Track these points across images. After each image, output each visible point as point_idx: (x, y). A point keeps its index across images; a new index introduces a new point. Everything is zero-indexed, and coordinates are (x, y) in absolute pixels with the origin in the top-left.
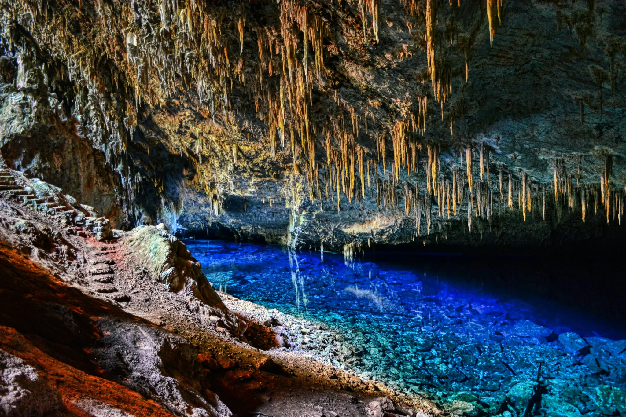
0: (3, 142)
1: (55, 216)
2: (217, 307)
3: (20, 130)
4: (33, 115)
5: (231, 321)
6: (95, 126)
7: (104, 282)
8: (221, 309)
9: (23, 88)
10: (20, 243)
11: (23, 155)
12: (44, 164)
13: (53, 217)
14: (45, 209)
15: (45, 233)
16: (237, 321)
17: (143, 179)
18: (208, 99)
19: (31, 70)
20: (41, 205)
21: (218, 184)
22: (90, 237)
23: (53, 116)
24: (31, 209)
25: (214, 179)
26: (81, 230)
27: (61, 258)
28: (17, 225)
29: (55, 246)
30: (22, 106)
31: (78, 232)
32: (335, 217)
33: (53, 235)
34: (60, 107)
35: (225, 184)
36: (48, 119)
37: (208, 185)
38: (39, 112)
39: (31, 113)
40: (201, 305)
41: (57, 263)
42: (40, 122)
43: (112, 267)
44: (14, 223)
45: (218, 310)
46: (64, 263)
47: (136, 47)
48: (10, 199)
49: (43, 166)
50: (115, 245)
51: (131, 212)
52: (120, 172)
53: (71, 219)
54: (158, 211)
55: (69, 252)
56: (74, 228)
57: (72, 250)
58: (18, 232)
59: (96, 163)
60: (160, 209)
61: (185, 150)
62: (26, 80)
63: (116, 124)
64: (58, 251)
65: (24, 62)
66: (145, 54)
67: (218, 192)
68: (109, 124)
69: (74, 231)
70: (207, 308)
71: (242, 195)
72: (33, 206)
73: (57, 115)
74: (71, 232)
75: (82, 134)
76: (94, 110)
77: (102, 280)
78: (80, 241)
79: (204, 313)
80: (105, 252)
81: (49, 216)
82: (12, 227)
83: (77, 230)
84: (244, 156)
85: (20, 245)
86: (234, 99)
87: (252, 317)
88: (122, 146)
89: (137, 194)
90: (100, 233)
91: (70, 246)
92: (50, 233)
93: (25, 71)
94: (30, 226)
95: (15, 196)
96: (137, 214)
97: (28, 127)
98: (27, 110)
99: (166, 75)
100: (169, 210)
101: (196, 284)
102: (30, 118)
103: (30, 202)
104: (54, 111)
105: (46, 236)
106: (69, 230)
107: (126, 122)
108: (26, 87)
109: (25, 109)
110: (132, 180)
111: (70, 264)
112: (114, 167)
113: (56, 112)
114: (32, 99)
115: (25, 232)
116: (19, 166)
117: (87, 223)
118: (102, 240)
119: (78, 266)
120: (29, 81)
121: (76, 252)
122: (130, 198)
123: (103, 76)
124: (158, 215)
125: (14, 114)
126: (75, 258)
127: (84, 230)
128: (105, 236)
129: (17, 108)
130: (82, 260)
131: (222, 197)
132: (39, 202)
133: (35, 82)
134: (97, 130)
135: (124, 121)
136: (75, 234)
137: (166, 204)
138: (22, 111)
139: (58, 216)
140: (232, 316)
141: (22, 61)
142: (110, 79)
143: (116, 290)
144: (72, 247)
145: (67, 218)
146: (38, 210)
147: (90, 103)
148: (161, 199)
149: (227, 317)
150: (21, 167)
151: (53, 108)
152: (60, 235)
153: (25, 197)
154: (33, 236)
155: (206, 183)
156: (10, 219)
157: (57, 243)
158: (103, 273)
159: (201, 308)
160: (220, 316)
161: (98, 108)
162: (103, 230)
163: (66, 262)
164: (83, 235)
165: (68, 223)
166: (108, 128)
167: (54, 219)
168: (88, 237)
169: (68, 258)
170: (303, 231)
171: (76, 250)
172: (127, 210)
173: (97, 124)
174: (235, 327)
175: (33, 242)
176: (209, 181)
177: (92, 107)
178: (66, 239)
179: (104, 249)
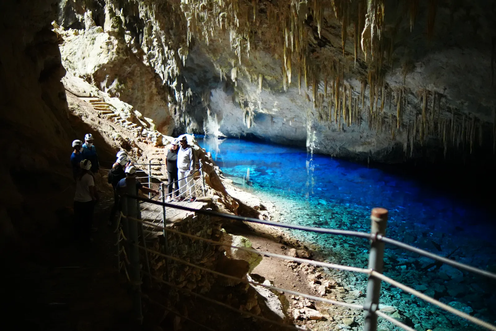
0: (95, 69)
1: (132, 131)
2: (220, 191)
3: (106, 61)
4: (114, 50)
5: (228, 201)
6: (157, 53)
7: (156, 170)
8: (222, 193)
9: (109, 31)
10: (115, 145)
11: (107, 79)
12: (121, 85)
13: (130, 131)
14: (126, 126)
15: (126, 140)
16: (232, 201)
17: (193, 93)
18: (236, 45)
19: (114, 18)
20: (124, 123)
21: (250, 103)
22: (150, 144)
23: (128, 50)
24: (119, 125)
25: (247, 99)
26: (145, 139)
27: (134, 155)
28: (113, 135)
29: (132, 148)
30: (108, 44)
31: (144, 141)
32: (340, 137)
33: (131, 142)
34: (132, 42)
35: (255, 104)
36: (125, 53)
37: (242, 103)
38: (118, 48)
39: (113, 49)
40: (209, 188)
41: (133, 157)
42: (119, 56)
43: (161, 162)
44: (112, 135)
45: (221, 193)
46: (136, 158)
47: (187, 5)
48: (108, 119)
49: (120, 87)
50: (163, 149)
51: (182, 120)
52: (175, 88)
53: (140, 133)
54: (204, 120)
55: (138, 152)
56: (142, 138)
57: (140, 151)
58: (114, 140)
59: (156, 84)
60: (207, 119)
61: (225, 75)
62: (111, 26)
63: (173, 52)
64: (133, 151)
65: (110, 12)
66: (192, 11)
67: (250, 109)
68: (167, 52)
69: (142, 140)
70: (213, 191)
71: (268, 113)
72: (120, 124)
73: (130, 49)
74: (140, 140)
75: (147, 62)
76: (157, 41)
77: (155, 169)
78: (145, 146)
79: (210, 193)
80: (157, 153)
81: (128, 130)
82: (110, 136)
83: (143, 139)
84: (268, 84)
85: (115, 147)
86: (258, 43)
87: (247, 203)
88: (176, 70)
89: (187, 106)
90: (155, 142)
91: (139, 149)
92: (129, 141)
93: (111, 18)
94: (119, 136)
95: (111, 118)
96: (187, 121)
97: (111, 59)
98: (110, 47)
99: (207, 26)
100: (213, 120)
101: (208, 176)
102: (113, 52)
103: (118, 122)
104: (128, 45)
105: (127, 142)
106: (138, 139)
107: (180, 52)
108: (111, 30)
109: (110, 46)
110: (184, 95)
111: (139, 158)
112: (170, 84)
113: (130, 46)
114: (114, 39)
115: (117, 139)
116: (104, 87)
117: (149, 136)
118: (157, 146)
119: (143, 160)
120: (113, 27)
121: (142, 152)
122: (183, 108)
123: (164, 17)
124: (204, 123)
125: (102, 50)
126: (141, 155)
127: (147, 140)
128: (158, 144)
129: (104, 46)
130: (145, 157)
131: (253, 113)
132: (124, 122)
133: (117, 27)
134: (159, 56)
135: (179, 51)
136: (142, 142)
137: (211, 114)
138: (108, 47)
139: (133, 131)
140: (229, 198)
141: (109, 11)
142: (169, 20)
143: (161, 175)
144: (140, 149)
145: (138, 132)
146: (122, 127)
147: (154, 36)
148: (207, 110)
149: (226, 198)
150: (106, 88)
151: (128, 43)
152: (134, 142)
153: (116, 118)
154: (121, 142)
155: (241, 101)
156: (109, 132)
157: (132, 146)
158: (156, 165)
159: (209, 190)
160: (221, 196)
161: (159, 40)
162: (157, 140)
163: (137, 157)
164: (146, 143)
165: (138, 135)
166: (166, 56)
167: (130, 132)
168: (149, 143)
169: (138, 155)
170: (316, 146)
171: (142, 151)
172: (180, 118)
173: (158, 51)
174: (230, 205)
175: (121, 145)
176: (243, 100)
177: (156, 39)
178: (137, 144)
179: (157, 151)
